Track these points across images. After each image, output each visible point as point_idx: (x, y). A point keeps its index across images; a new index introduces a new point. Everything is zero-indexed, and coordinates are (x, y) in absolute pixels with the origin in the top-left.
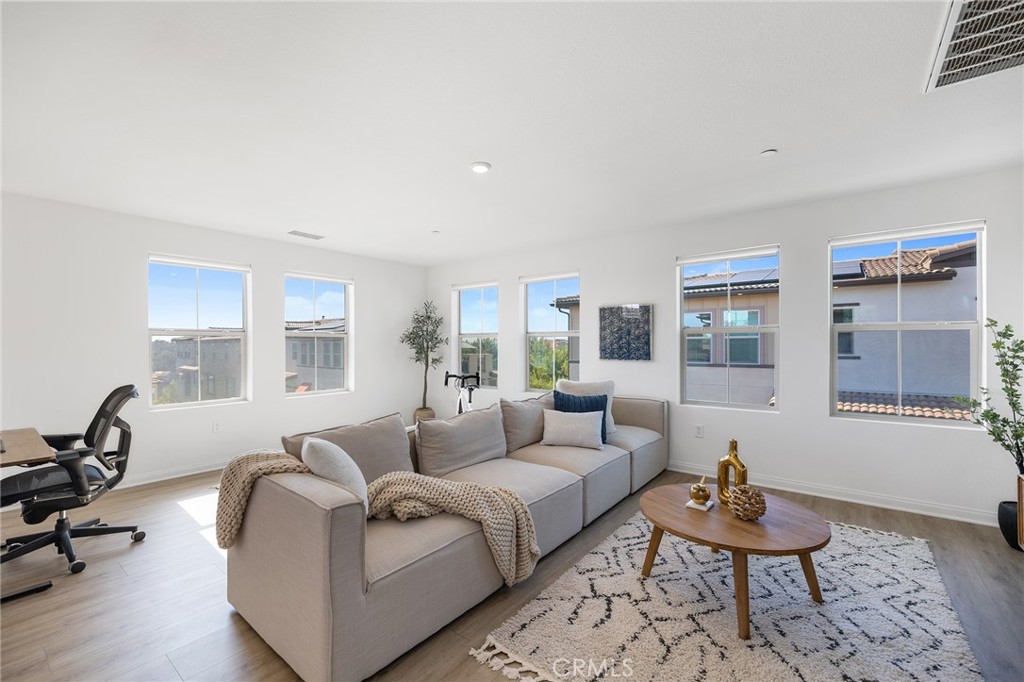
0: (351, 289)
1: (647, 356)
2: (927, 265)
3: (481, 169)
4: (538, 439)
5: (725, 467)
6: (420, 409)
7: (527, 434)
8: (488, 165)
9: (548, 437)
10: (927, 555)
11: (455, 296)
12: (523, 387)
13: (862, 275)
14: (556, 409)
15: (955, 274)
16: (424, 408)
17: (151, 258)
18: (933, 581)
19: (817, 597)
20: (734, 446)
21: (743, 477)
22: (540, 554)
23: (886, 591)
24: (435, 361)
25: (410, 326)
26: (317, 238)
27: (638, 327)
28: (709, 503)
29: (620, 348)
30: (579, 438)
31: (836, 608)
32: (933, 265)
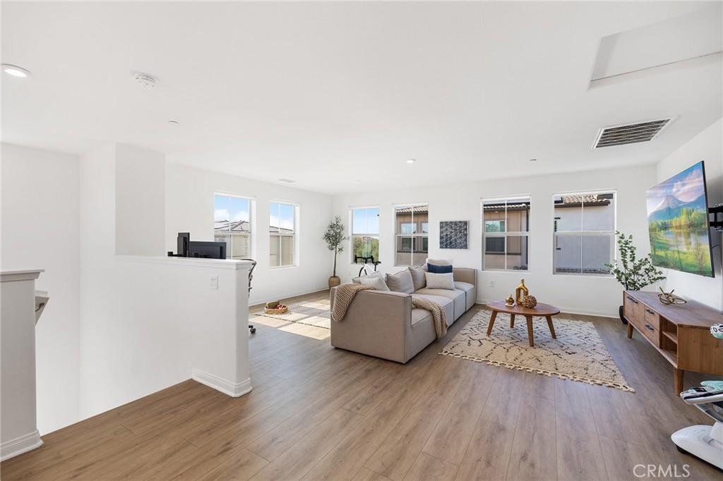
0: (298, 209)
1: (466, 247)
2: (595, 197)
3: (411, 162)
4: (425, 286)
5: (519, 290)
6: (331, 277)
7: (420, 283)
8: (414, 160)
9: (429, 284)
10: (593, 326)
11: (350, 212)
12: (393, 264)
13: (562, 202)
14: (429, 271)
15: (609, 203)
16: (334, 276)
17: (215, 193)
18: (595, 333)
19: (554, 336)
20: (523, 281)
21: (526, 293)
22: (449, 326)
23: (578, 335)
24: (340, 250)
25: (325, 230)
26: (292, 182)
27: (461, 232)
28: (514, 304)
29: (451, 243)
30: (444, 285)
31: (561, 339)
32: (598, 198)
